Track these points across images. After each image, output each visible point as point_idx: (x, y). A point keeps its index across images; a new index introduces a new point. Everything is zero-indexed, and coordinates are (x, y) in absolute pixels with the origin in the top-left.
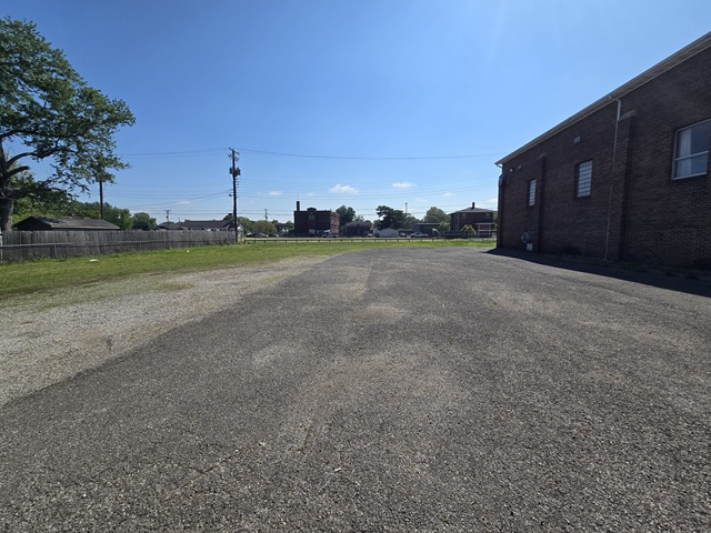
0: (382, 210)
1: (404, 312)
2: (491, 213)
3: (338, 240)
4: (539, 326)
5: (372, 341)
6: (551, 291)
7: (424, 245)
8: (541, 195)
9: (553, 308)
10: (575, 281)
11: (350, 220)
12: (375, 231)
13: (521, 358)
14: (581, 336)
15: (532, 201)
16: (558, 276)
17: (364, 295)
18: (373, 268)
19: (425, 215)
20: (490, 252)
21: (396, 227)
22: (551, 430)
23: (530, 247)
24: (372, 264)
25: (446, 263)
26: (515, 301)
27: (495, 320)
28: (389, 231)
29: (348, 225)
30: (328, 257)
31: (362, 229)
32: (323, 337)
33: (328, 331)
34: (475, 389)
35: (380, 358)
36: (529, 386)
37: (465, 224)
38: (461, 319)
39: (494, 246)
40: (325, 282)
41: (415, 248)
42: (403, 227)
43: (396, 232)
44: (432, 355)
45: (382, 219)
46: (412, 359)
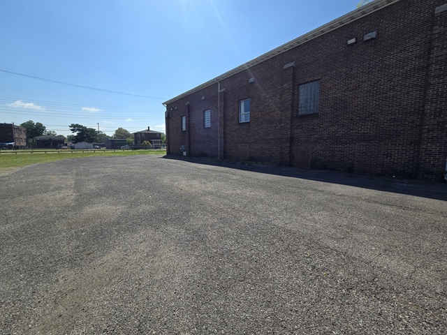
0: (75, 127)
1: (120, 208)
2: (160, 134)
3: (27, 152)
4: (209, 198)
5: (98, 243)
6: (205, 177)
7: (118, 154)
8: (188, 125)
9: (210, 187)
10: (212, 170)
11: (40, 134)
12: (70, 144)
13: (211, 221)
14: (229, 199)
15: (184, 129)
16: (204, 169)
17: (76, 200)
18: (77, 175)
19: (114, 133)
20: (164, 157)
21: (90, 141)
22: (245, 262)
23: (185, 153)
24: (75, 171)
25: (140, 166)
26: (191, 186)
27: (186, 200)
28: (84, 144)
29: (38, 138)
30: (18, 169)
31: (55, 143)
32: (33, 257)
33: (38, 248)
34: (197, 253)
35: (112, 257)
36: (222, 238)
37: (145, 140)
38: (165, 204)
39: (165, 154)
40: (20, 195)
41: (111, 157)
42: (97, 141)
43: (91, 145)
44: (157, 237)
45: (75, 134)
46: (143, 247)
